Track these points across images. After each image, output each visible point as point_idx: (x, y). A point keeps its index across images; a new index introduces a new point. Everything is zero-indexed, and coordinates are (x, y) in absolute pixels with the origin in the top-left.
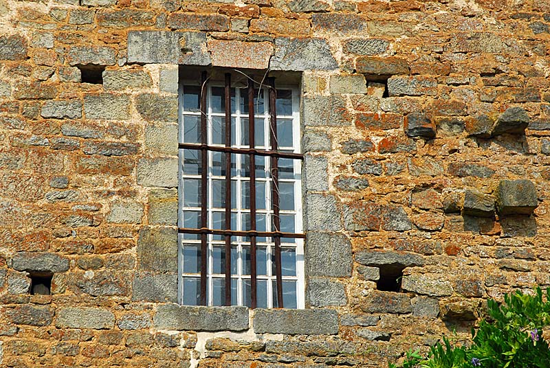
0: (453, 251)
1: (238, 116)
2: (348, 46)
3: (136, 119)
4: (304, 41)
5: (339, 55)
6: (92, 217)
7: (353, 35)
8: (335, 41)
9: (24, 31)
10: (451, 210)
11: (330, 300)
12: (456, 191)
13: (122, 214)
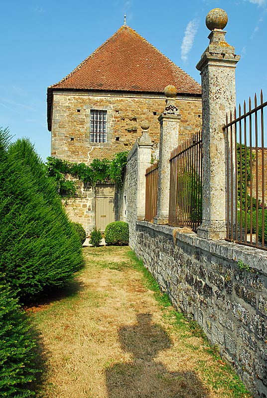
0: (126, 135)
1: (99, 116)
2: (113, 107)
3: (85, 117)
4: (107, 106)
5: (112, 108)
6: (79, 131)
7: (114, 105)
8: (112, 106)
9: (70, 105)
10: (126, 130)
11: (109, 142)
12: (127, 127)
13: (82, 130)
